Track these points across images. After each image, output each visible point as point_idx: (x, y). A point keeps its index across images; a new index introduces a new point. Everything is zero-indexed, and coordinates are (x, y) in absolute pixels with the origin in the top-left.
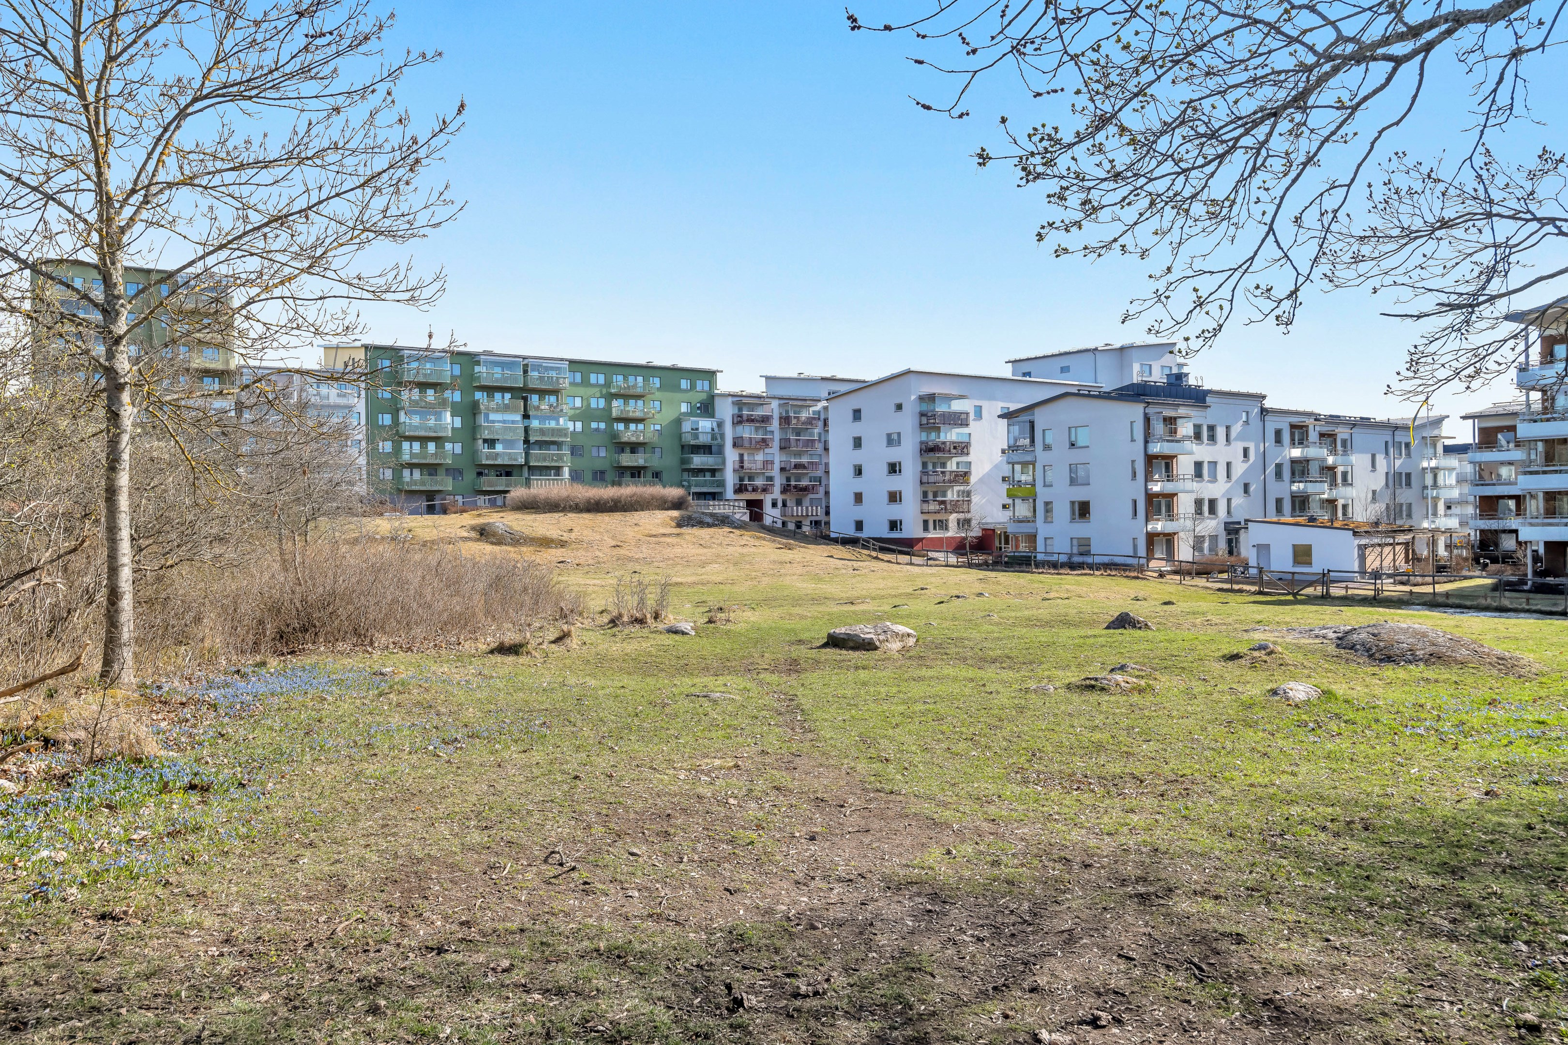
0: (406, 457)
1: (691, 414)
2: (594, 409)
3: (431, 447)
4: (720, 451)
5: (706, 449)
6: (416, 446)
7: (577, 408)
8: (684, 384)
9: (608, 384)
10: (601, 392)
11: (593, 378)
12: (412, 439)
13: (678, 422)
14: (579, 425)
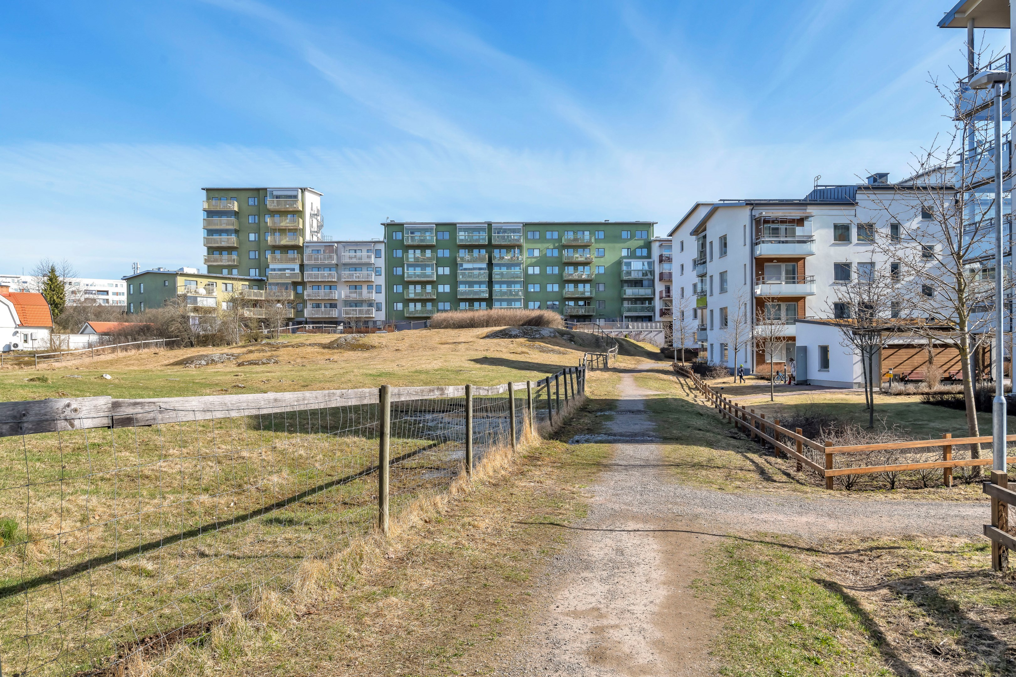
0: (412, 296)
1: (627, 257)
2: (549, 257)
3: (429, 288)
4: (652, 284)
5: (637, 283)
6: (419, 287)
7: (536, 257)
8: (624, 234)
9: (560, 239)
10: (554, 245)
11: (549, 235)
12: (415, 283)
13: (619, 263)
14: (537, 270)
